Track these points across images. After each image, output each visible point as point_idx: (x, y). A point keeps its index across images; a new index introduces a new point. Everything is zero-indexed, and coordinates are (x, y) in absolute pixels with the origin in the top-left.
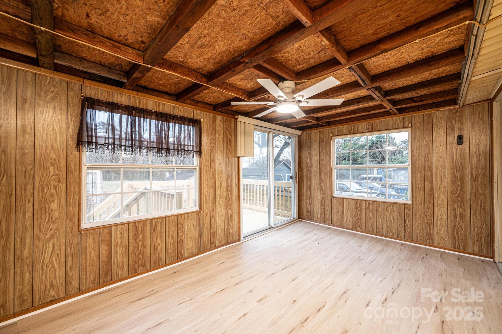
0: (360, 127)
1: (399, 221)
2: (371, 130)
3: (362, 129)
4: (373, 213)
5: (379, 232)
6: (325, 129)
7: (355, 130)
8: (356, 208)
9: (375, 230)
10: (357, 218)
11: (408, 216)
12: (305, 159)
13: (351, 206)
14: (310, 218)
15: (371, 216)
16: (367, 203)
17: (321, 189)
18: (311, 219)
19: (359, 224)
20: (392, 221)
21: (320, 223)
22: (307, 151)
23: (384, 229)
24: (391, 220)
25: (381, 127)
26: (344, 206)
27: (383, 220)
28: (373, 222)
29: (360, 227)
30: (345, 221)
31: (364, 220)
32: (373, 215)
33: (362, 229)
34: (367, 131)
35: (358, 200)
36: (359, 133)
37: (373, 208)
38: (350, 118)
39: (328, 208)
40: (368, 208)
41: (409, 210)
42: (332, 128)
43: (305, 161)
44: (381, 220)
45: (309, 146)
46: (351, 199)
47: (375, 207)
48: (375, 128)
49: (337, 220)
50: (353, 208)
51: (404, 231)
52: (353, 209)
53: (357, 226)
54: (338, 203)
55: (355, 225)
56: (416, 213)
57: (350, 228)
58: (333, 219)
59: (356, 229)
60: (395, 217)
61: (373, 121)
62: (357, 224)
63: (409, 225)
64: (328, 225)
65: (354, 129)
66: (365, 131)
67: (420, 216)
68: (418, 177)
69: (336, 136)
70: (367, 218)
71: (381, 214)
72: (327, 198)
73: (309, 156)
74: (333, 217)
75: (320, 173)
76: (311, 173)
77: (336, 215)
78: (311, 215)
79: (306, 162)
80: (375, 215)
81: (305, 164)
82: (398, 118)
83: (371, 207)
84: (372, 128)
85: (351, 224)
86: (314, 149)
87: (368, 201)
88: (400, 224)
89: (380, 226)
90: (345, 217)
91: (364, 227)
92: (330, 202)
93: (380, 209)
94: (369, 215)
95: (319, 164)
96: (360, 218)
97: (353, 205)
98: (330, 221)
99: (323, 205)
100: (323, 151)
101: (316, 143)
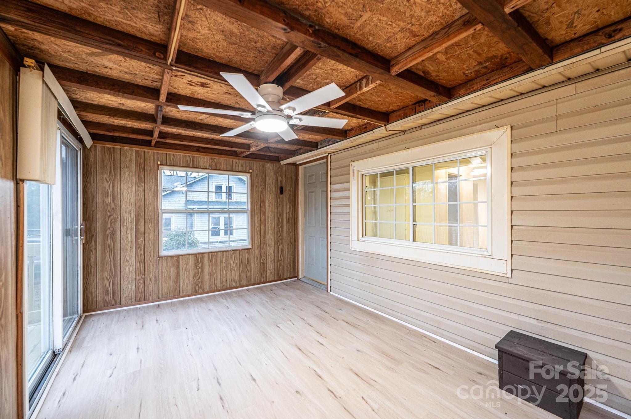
0: (202, 160)
1: (241, 268)
2: (214, 167)
3: (204, 163)
4: (216, 266)
5: (223, 286)
6: (146, 150)
7: (195, 163)
8: (196, 265)
9: (219, 285)
10: (197, 278)
11: (248, 260)
12: (100, 196)
13: (190, 264)
14: (113, 302)
15: (214, 271)
16: (210, 256)
17: (138, 246)
18: (116, 304)
19: (200, 285)
20: (236, 269)
21: (135, 305)
22: (105, 183)
23: (228, 281)
24: (234, 269)
25: (225, 167)
26: (179, 266)
27: (227, 271)
28: (217, 276)
29: (201, 288)
30: (181, 286)
31: (206, 277)
32: (216, 269)
33: (203, 290)
34: (210, 168)
35: (199, 254)
36: (200, 168)
37: (216, 260)
38: (188, 145)
39: (152, 275)
40: (211, 261)
41: (249, 254)
42: (160, 152)
43: (100, 200)
44: (225, 272)
45: (110, 173)
46: (189, 255)
47: (219, 258)
48: (218, 166)
49: (168, 289)
50: (193, 265)
51: (245, 277)
52: (193, 267)
53: (197, 288)
54: (169, 264)
55: (195, 288)
56: (255, 255)
57: (188, 293)
58: (160, 290)
59: (196, 293)
60: (238, 265)
61: (217, 157)
62: (197, 285)
63: (249, 269)
64: (153, 302)
65: (193, 161)
66: (208, 168)
67: (257, 258)
68: (256, 222)
69: (166, 165)
70: (210, 274)
71: (225, 265)
72: (151, 261)
73: (110, 190)
74: (160, 286)
75: (137, 222)
76: (115, 222)
77: (166, 283)
78: (113, 298)
79: (104, 202)
80: (219, 268)
81: (100, 205)
82: (241, 161)
83: (214, 260)
84: (216, 165)
85: (189, 288)
86: (122, 178)
87: (211, 253)
88: (242, 271)
89: (224, 279)
90: (181, 282)
91: (206, 287)
92: (155, 266)
93: (224, 260)
94: (212, 269)
95: (133, 206)
96: (201, 277)
97: (193, 262)
98: (156, 295)
99: (141, 273)
100: (143, 184)
101: (126, 169)
